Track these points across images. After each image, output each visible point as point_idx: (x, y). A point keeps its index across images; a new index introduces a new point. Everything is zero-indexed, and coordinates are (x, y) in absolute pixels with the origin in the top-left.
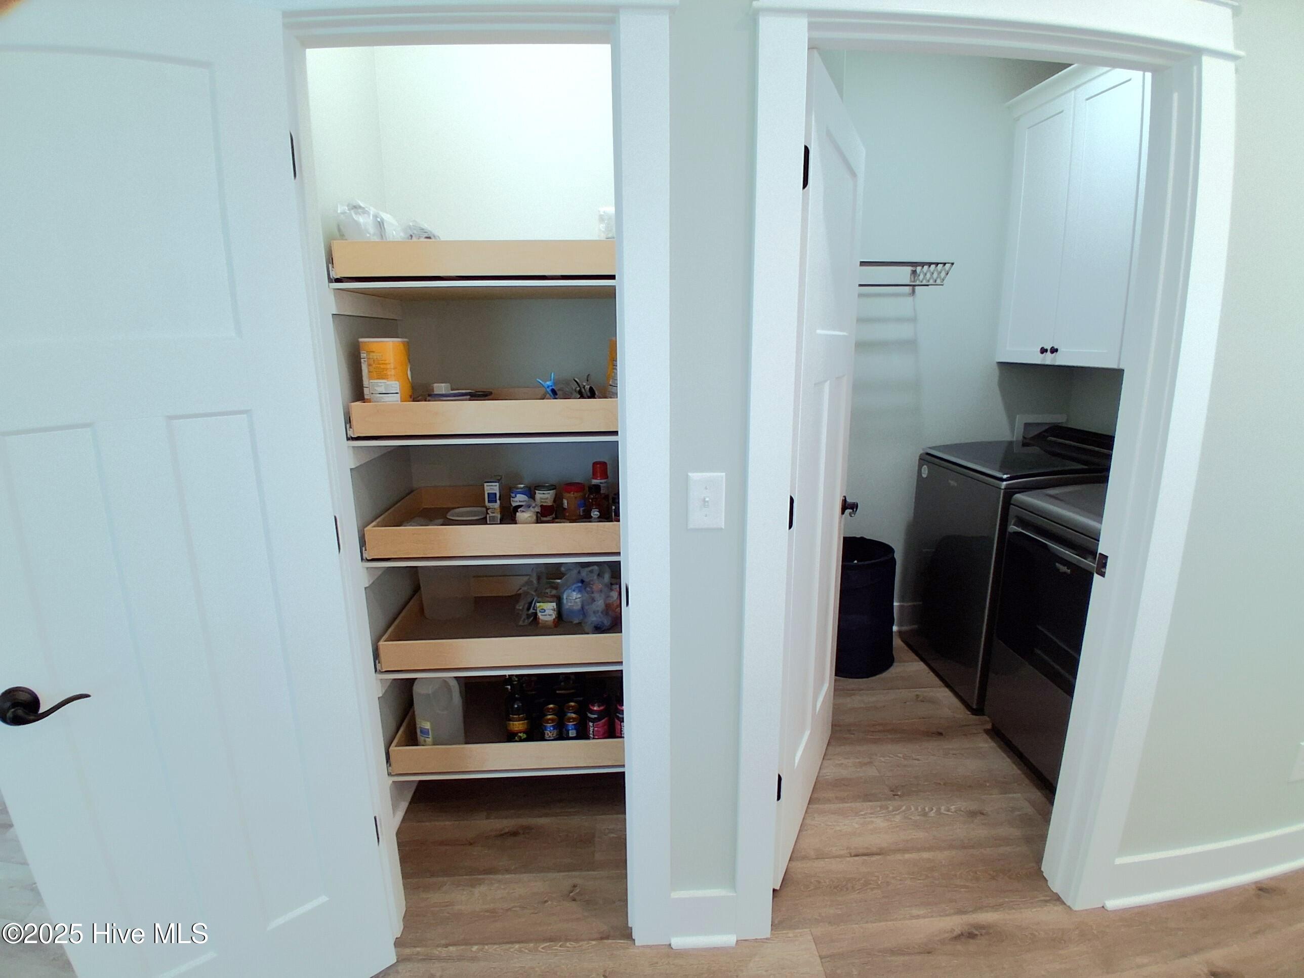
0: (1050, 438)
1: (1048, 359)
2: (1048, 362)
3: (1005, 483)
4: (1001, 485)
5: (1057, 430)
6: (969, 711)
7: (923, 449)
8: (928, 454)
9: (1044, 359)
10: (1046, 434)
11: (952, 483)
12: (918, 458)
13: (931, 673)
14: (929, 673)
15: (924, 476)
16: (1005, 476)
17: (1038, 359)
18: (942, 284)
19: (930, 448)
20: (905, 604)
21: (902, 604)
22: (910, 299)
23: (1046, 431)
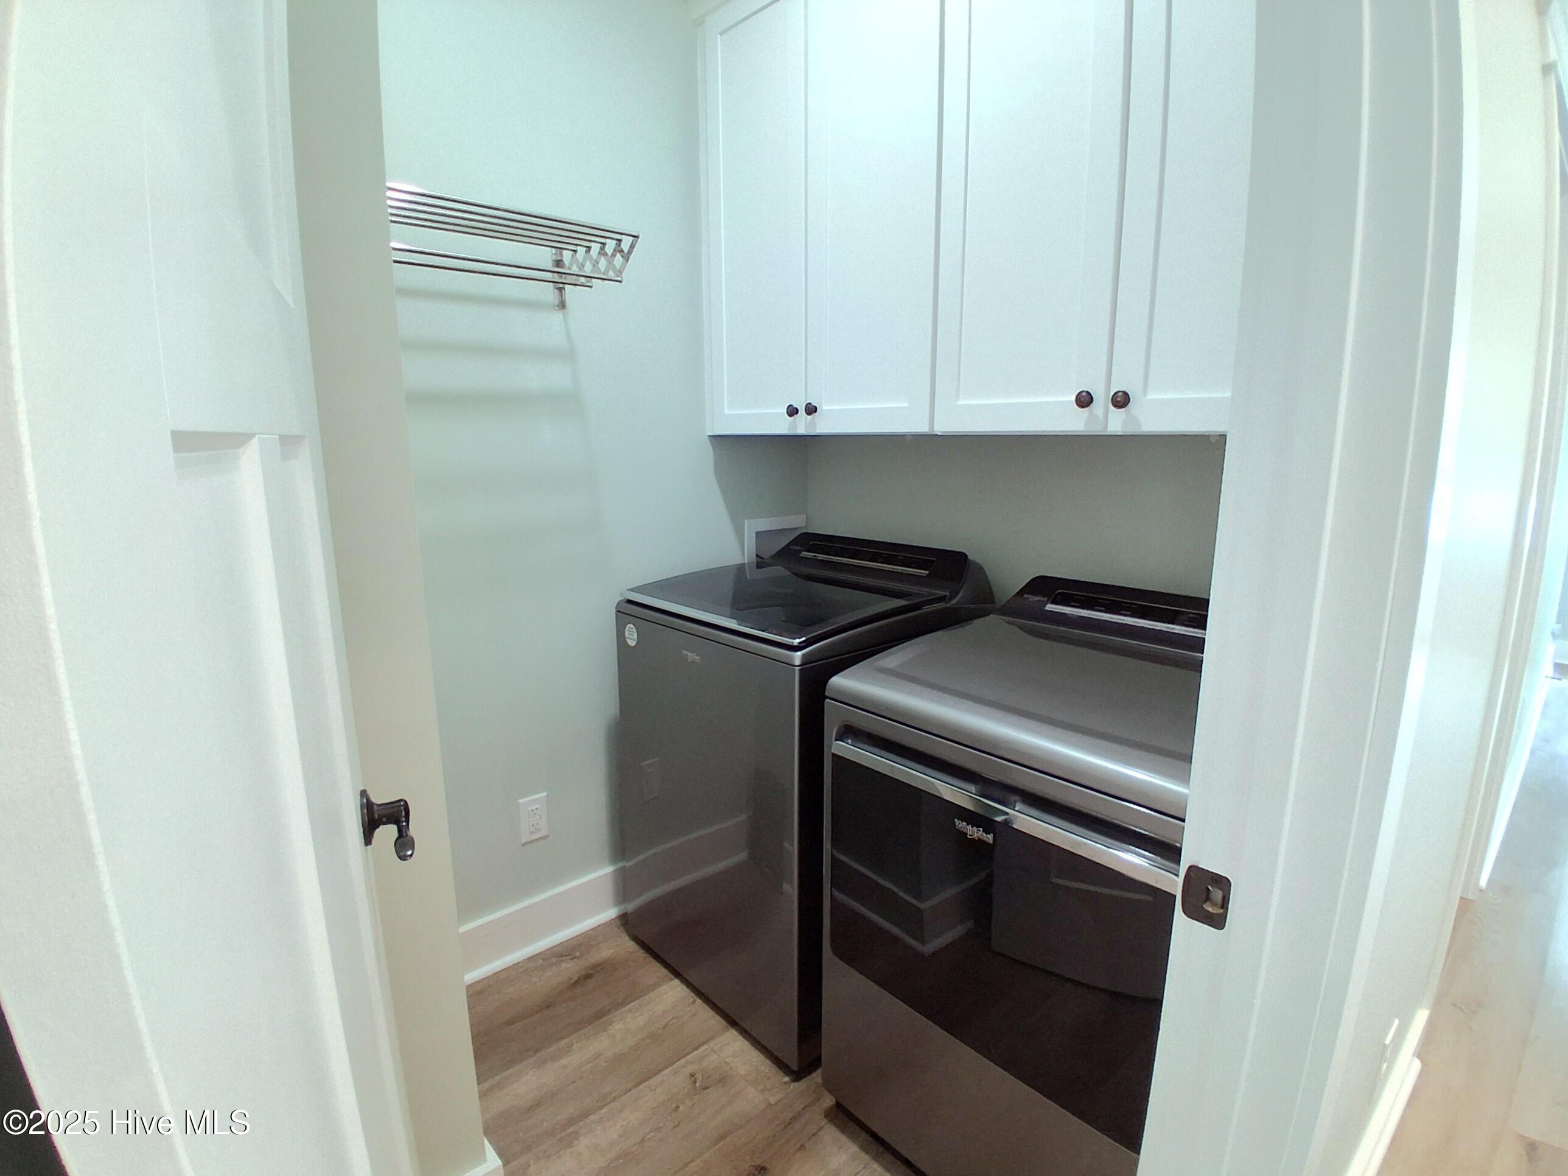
0: (804, 554)
1: (802, 426)
2: (801, 430)
3: (799, 653)
4: (792, 658)
5: (809, 541)
6: (786, 1074)
7: (621, 595)
8: (629, 602)
9: (793, 425)
10: (798, 548)
11: (691, 656)
12: (615, 611)
13: (699, 1001)
14: (694, 1002)
15: (632, 643)
16: (796, 642)
17: (782, 426)
18: (619, 279)
19: (632, 590)
20: (628, 864)
21: (620, 865)
22: (558, 316)
23: (794, 542)
